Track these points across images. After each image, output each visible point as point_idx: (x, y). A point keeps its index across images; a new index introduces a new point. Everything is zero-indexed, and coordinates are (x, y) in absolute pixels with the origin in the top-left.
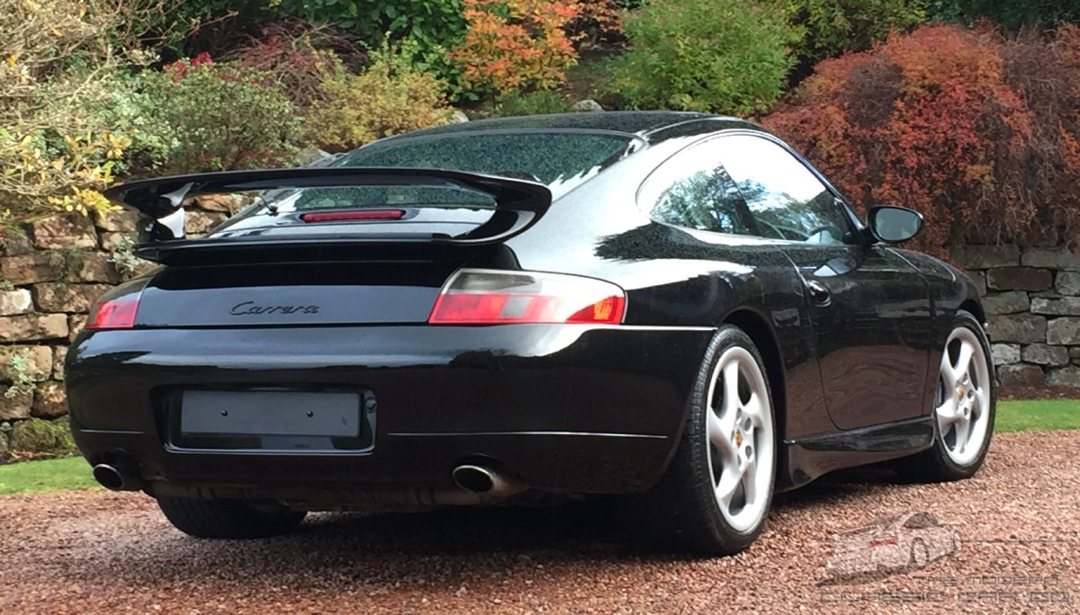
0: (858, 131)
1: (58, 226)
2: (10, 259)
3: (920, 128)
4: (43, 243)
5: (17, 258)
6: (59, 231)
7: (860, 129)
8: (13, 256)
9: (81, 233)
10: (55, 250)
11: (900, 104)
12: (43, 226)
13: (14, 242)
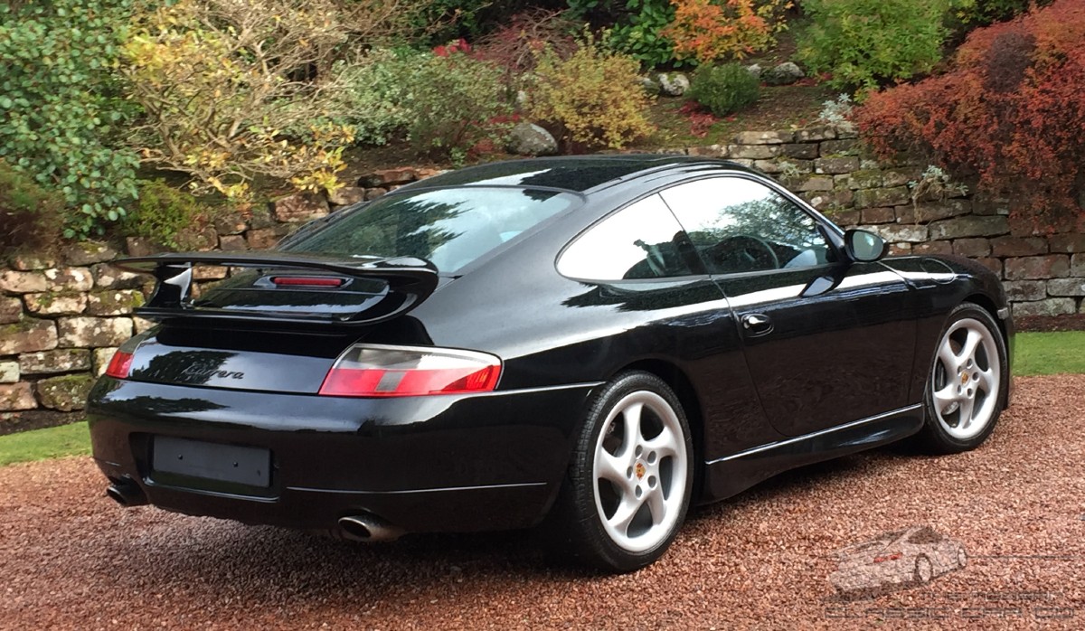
0: (993, 96)
1: (295, 203)
2: (255, 232)
3: (1048, 92)
4: (282, 217)
5: (261, 231)
6: (297, 207)
7: (994, 94)
8: (257, 229)
9: (315, 207)
10: (293, 222)
11: (1030, 71)
12: (283, 204)
13: (258, 218)
